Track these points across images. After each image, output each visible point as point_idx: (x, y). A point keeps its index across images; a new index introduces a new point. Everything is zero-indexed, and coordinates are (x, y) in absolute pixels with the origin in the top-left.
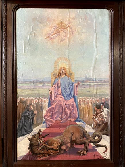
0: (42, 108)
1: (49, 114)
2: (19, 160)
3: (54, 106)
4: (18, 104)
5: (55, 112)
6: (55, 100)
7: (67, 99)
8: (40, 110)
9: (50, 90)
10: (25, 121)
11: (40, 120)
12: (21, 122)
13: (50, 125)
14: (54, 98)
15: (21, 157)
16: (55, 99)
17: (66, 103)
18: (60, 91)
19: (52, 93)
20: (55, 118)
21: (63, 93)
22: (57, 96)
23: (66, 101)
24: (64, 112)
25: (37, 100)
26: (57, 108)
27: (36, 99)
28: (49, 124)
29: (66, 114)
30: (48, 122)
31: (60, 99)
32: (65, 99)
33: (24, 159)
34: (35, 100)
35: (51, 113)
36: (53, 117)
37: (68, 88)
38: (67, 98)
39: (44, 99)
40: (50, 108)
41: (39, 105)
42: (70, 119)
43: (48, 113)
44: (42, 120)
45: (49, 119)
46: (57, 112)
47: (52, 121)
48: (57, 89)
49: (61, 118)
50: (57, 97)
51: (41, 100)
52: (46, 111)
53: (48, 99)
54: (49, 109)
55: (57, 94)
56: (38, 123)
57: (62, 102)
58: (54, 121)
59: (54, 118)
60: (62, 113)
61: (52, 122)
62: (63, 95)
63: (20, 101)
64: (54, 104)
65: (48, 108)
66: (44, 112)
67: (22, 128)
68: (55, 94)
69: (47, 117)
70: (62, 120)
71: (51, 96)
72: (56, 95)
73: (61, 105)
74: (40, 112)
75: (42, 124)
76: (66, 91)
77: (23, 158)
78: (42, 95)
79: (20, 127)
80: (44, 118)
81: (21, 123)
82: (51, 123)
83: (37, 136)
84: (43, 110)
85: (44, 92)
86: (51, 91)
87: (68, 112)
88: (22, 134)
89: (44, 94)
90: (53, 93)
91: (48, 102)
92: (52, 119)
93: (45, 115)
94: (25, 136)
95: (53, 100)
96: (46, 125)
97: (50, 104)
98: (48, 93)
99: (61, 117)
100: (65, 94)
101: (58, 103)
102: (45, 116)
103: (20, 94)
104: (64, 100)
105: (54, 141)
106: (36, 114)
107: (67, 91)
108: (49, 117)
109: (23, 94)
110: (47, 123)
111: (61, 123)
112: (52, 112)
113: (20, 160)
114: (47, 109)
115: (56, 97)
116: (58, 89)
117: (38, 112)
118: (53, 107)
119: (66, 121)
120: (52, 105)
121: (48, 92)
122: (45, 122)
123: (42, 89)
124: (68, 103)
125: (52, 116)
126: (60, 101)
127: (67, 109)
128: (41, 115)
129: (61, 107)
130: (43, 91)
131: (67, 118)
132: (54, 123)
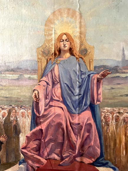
0: (17, 131)
1: (34, 145)
3: (43, 126)
5: (46, 140)
6: (46, 113)
7: (74, 111)
8: (14, 135)
9: (34, 90)
11: (13, 156)
13: (36, 169)
14: (44, 108)
16: (45, 110)
17: (71, 121)
18: (58, 91)
19: (40, 97)
20: (46, 154)
22: (51, 104)
23: (71, 116)
24: (66, 142)
27: (3, 109)
28: (32, 167)
29: (72, 146)
30: (30, 162)
31: (59, 111)
32: (70, 111)
34: (3, 111)
35: (37, 142)
36: (41, 151)
37: (78, 86)
38: (75, 109)
39: (22, 110)
40: (34, 130)
41: (11, 123)
42: (81, 159)
43: (31, 143)
44: (17, 157)
45: (32, 156)
46: (50, 141)
47: (40, 160)
48: (50, 87)
49: (60, 154)
50: (51, 106)
51: (14, 111)
53: (30, 111)
55: (52, 100)
56: (10, 161)
57: (62, 119)
58: (44, 161)
59: (44, 154)
60: (62, 144)
61: (39, 161)
62: (64, 102)
64: (44, 121)
65: (31, 130)
66: (22, 140)
68: (46, 98)
69: (29, 151)
70: (62, 159)
71: (37, 104)
72: (48, 101)
73: (60, 125)
74: (12, 139)
75: (18, 165)
80: (23, 153)
82: (37, 165)
86: (36, 92)
87: (77, 142)
90: (42, 96)
91: (30, 117)
92: (39, 155)
93: (25, 145)
95: (42, 112)
96: (27, 167)
97: (36, 121)
99: (61, 152)
100: (71, 99)
101: (52, 121)
102: (25, 148)
104: (67, 114)
106: (5, 143)
107: (74, 92)
108: (32, 151)
110: (28, 163)
111: (60, 165)
112: (40, 140)
114: (29, 133)
115: (49, 106)
116: (53, 87)
117: (9, 137)
118: (41, 130)
119: (72, 162)
120: (41, 123)
121: (30, 94)
122: (24, 161)
123: (17, 88)
124: (76, 121)
125: (38, 150)
126: (59, 115)
127: (75, 134)
128: (14, 145)
129: (60, 130)
130: (19, 91)
131: (75, 157)
132: (44, 165)
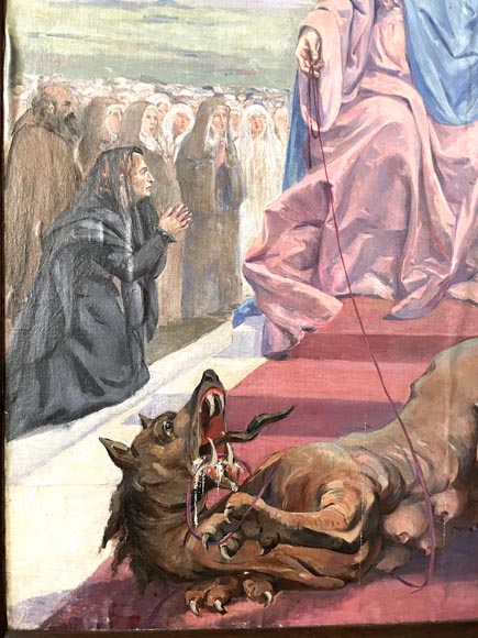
0: (230, 191)
1: (294, 243)
2: (27, 626)
3: (335, 172)
4: (15, 133)
5: (343, 225)
6: (345, 121)
7: (449, 113)
8: (216, 205)
9: (304, 29)
10: (79, 296)
11: (211, 288)
12: (45, 297)
13: (300, 336)
14: (338, 100)
15: (41, 601)
16: (344, 108)
17: (439, 151)
18: (392, 38)
19: (326, 56)
20: (340, 277)
21: (422, 57)
22: (366, 83)
23: (440, 133)
24: (417, 230)
25: (189, 112)
26: (362, 189)
27: (176, 100)
28: (284, 331)
29: (437, 247)
30: (278, 311)
31: (394, 112)
32: (435, 116)
33: (66, 618)
35: (309, 233)
36: (322, 268)
37: (465, 22)
38: (455, 107)
40: (297, 187)
41: (207, 157)
42: (470, 291)
43: (284, 237)
45: (288, 287)
46: (360, 225)
47: (314, 300)
48: (365, 19)
49: (394, 277)
50: (366, 94)
51: (221, 109)
52: (262, 217)
53: (285, 112)
54: (295, 199)
55: (370, 68)
56: (198, 313)
57: (404, 143)
58: (332, 305)
59: (331, 278)
60: (403, 238)
61: (311, 307)
62: (416, 78)
63: (38, 106)
64: (338, 152)
65: (286, 185)
67: (49, 354)
68: (349, 62)
69: (276, 270)
70: (400, 293)
71: (314, 82)
72: (354, 72)
73: (396, 164)
74: (211, 223)
75: (229, 324)
76: (445, 44)
77: (61, 612)
78: (228, 72)
79: (37, 347)
81: (43, 312)
82: (305, 323)
83: (180, 424)
84: (236, 206)
85: (255, 43)
86: (311, 37)
87: (454, 227)
88: (49, 410)
89: (253, 63)
90: (332, 54)
91: (284, 135)
92: (314, 282)
93: (260, 246)
94: (79, 425)
95: (331, 115)
96: (265, 331)
97: (306, 149)
98: (290, 54)
99: (397, 268)
102: (258, 257)
103: (34, 46)
104: (425, 124)
105: (326, 469)
106: (180, 238)
107: (451, 42)
108: (287, 269)
109: (64, 49)
110: (269, 318)
111: (389, 317)
112: (319, 224)
113: (36, 627)
115: (358, 93)
116: (375, 20)
118: (327, 186)
119: (433, 304)
120: (323, 159)
121: (286, 45)
122: (254, 310)
125: (311, 262)
126: (394, 129)
128: (217, 247)
129: (398, 185)
130: (243, 30)
131: (445, 285)
132: (331, 319)
